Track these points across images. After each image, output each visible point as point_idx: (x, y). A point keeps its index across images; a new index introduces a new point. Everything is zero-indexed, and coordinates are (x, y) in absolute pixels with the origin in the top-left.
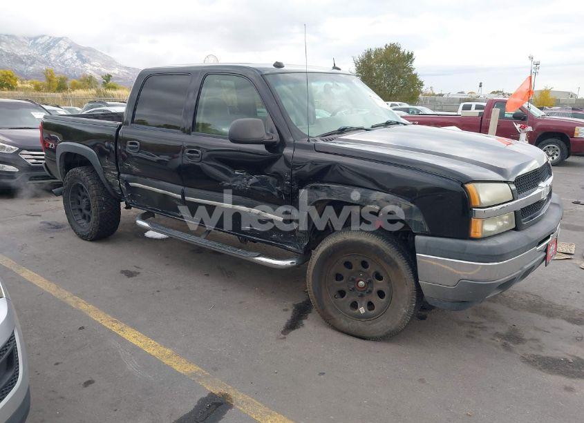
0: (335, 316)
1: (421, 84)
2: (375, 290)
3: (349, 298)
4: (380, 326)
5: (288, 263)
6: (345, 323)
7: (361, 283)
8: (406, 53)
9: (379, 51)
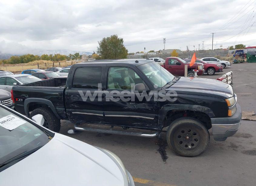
0: (180, 151)
1: (127, 51)
2: (193, 139)
3: (184, 144)
4: (197, 151)
5: (155, 135)
6: (185, 153)
7: (188, 137)
8: (120, 39)
9: (108, 38)
